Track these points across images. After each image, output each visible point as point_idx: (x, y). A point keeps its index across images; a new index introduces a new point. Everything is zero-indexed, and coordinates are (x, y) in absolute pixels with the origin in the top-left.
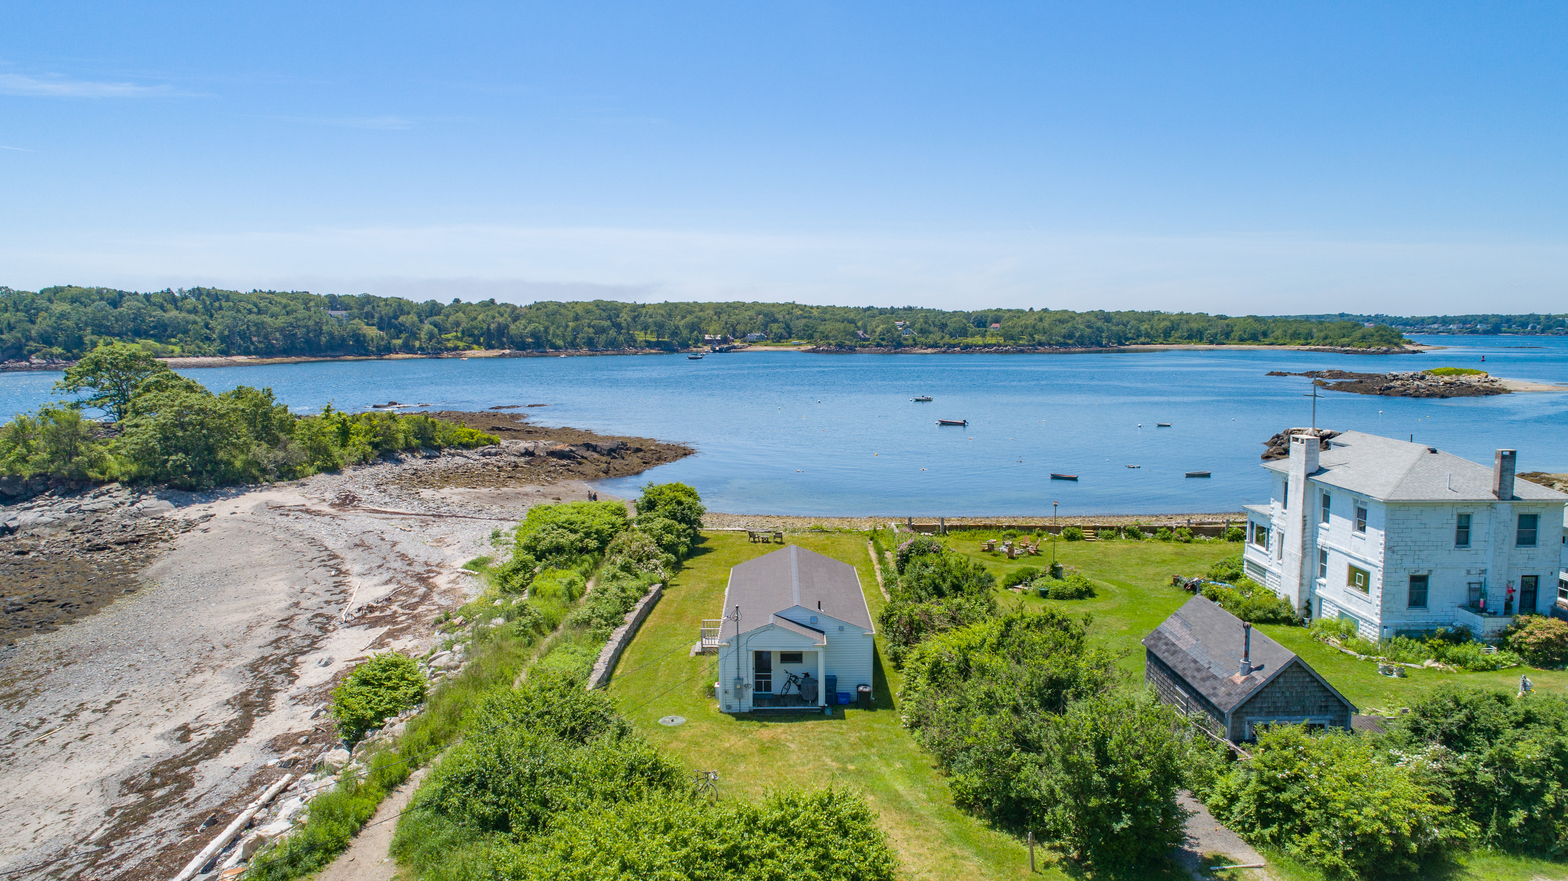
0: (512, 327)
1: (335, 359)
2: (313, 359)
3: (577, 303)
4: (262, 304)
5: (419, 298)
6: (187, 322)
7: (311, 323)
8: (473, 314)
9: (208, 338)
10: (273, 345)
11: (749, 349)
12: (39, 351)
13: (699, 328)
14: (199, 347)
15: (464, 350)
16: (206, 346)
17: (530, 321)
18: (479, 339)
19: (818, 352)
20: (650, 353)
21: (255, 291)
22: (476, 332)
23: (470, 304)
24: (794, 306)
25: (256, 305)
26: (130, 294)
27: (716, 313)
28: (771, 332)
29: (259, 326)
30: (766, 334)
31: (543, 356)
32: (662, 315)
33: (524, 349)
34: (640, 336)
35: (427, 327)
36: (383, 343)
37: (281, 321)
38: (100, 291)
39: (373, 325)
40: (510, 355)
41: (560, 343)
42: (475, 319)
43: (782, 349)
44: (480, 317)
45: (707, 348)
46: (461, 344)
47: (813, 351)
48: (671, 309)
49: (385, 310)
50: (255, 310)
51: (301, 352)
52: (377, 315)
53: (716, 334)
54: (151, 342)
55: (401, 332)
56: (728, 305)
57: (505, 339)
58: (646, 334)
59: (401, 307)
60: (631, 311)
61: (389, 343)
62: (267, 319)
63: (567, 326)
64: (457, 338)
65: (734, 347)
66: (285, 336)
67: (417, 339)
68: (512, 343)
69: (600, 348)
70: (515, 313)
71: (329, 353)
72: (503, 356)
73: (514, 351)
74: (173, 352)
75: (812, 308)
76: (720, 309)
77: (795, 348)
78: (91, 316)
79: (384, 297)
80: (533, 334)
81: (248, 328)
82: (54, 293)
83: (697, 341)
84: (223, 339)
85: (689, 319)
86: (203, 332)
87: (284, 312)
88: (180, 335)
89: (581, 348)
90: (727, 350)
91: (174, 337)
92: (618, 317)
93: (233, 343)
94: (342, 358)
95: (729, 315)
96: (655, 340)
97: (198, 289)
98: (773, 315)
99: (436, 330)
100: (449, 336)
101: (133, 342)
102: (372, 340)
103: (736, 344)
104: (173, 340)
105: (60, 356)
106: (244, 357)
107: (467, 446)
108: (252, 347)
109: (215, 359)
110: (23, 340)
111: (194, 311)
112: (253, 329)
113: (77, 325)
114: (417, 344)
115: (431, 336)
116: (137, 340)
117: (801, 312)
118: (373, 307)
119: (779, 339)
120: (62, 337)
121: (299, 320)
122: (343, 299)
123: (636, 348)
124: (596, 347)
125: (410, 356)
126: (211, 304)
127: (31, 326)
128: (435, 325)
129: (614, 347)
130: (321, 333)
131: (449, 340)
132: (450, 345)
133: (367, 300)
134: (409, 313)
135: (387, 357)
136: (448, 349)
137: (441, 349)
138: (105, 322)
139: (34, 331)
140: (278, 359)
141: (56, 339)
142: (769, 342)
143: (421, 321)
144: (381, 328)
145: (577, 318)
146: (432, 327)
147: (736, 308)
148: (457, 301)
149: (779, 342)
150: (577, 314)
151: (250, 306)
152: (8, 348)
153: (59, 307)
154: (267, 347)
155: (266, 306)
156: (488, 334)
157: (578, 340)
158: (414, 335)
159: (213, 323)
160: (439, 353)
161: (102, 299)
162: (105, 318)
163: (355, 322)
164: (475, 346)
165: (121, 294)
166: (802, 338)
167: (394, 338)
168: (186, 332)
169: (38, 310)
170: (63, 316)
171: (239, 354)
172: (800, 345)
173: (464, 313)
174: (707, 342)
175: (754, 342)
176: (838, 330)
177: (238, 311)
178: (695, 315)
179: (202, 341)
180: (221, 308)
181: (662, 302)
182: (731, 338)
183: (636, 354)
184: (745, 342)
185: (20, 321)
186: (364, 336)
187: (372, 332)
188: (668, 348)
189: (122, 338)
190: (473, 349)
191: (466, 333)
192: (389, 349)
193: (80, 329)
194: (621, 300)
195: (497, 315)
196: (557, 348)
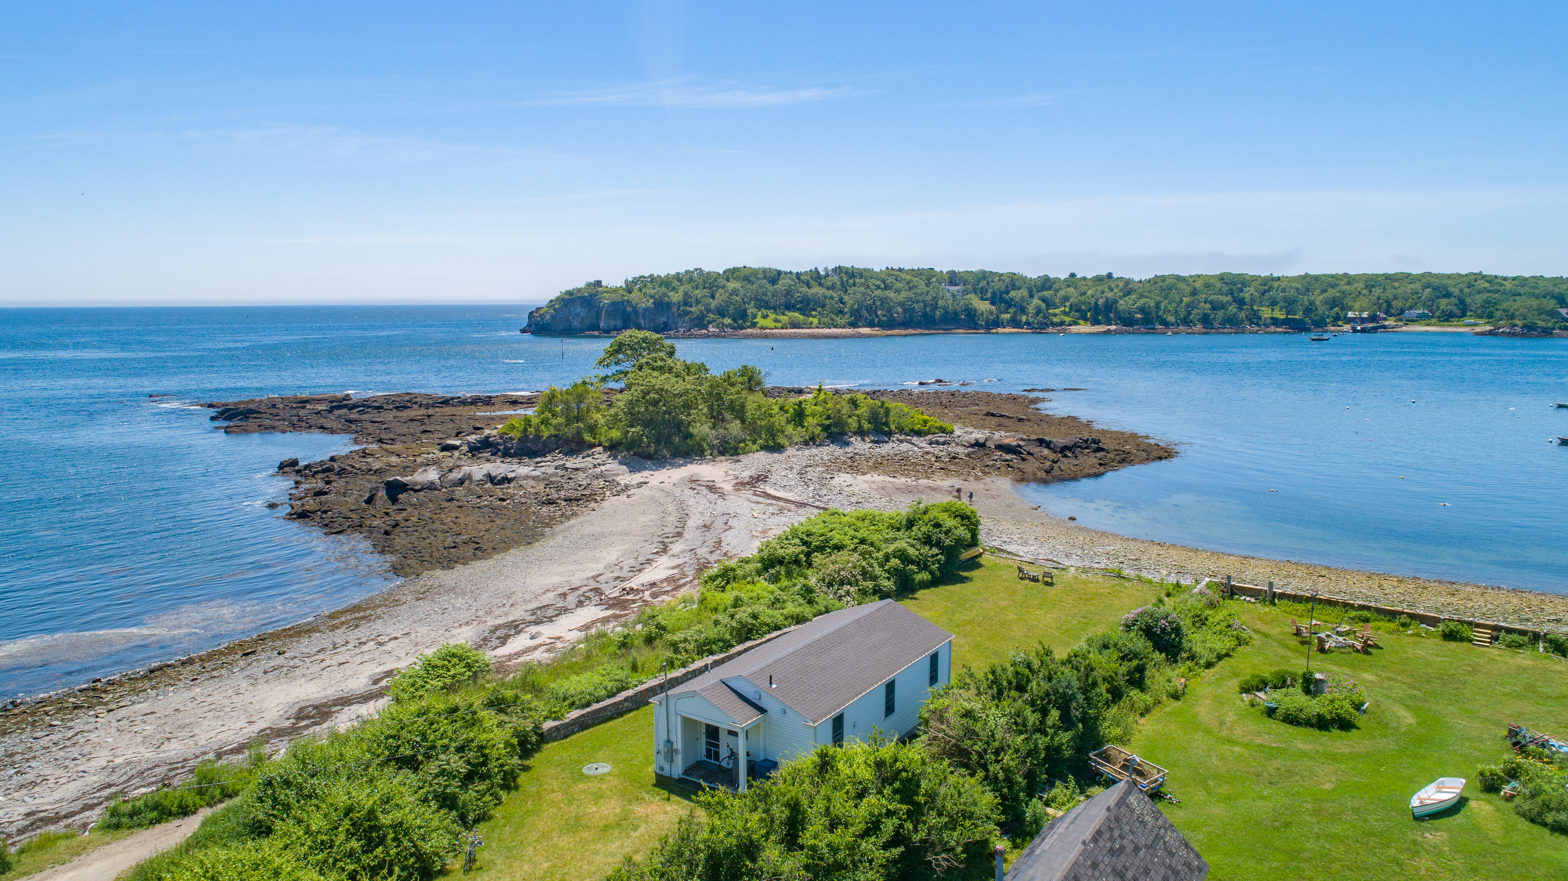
0: (1121, 302)
1: (947, 331)
2: (927, 332)
3: (1199, 276)
4: (890, 281)
5: (1032, 273)
6: (826, 297)
7: (928, 298)
8: (1084, 289)
9: (841, 312)
10: (894, 318)
11: (1404, 329)
12: (715, 321)
13: (1342, 304)
14: (832, 320)
15: (1070, 325)
16: (838, 319)
17: (1142, 296)
18: (1086, 314)
19: (1495, 335)
20: (1275, 332)
21: (887, 268)
22: (1083, 307)
23: (1085, 279)
24: (1480, 276)
25: (883, 281)
26: (786, 273)
27: (1366, 287)
28: (1438, 308)
29: (883, 300)
30: (1431, 311)
31: (1149, 333)
32: (1297, 289)
33: (1131, 325)
34: (1266, 313)
35: (1036, 301)
36: (991, 317)
37: (902, 296)
38: (765, 271)
39: (986, 299)
40: (1115, 331)
41: (1171, 319)
42: (1085, 293)
43: (1449, 329)
44: (1090, 292)
45: (1347, 327)
46: (1067, 319)
47: (1490, 333)
48: (1310, 282)
49: (997, 286)
50: (882, 286)
51: (918, 325)
52: (990, 290)
53: (1362, 311)
54: (796, 314)
55: (1010, 306)
56: (1388, 277)
57: (1112, 315)
58: (1273, 310)
59: (1013, 281)
60: (1261, 285)
61: (998, 317)
62: (891, 294)
63: (1181, 301)
64: (1064, 313)
65: (1384, 327)
66: (904, 310)
67: (1024, 314)
68: (1120, 318)
69: (1216, 325)
70: (1128, 288)
71: (942, 326)
72: (1108, 332)
73: (1120, 327)
74: (812, 323)
75: (1505, 279)
76: (1371, 282)
77: (1467, 329)
78: (754, 292)
79: (1001, 272)
80: (1142, 310)
81: (874, 303)
82: (732, 273)
83: (1337, 318)
84: (853, 312)
85: (1331, 293)
86: (837, 306)
87: (907, 287)
88: (819, 309)
89: (1195, 325)
90: (1374, 330)
91: (815, 310)
92: (1242, 291)
93: (861, 316)
94: (953, 331)
95: (1384, 289)
96: (1283, 317)
97: (839, 267)
98: (1445, 287)
99: (1044, 305)
100: (1057, 311)
101: (783, 314)
102: (982, 314)
103: (1386, 323)
104: (814, 313)
105: (729, 325)
106: (868, 329)
107: (919, 433)
108: (876, 320)
109: (844, 330)
110: (705, 312)
111: (832, 287)
112: (878, 303)
113: (743, 299)
114: (1024, 319)
115: (1038, 311)
116: (786, 313)
117: (1486, 285)
118: (988, 282)
119: (1447, 317)
120: (731, 310)
121: (918, 295)
122: (962, 275)
123: (1259, 325)
124: (1212, 324)
125: (1016, 330)
126: (847, 281)
127: (711, 300)
128: (1044, 300)
129: (1233, 324)
130: (936, 308)
131: (1055, 315)
132: (1056, 320)
133: (984, 275)
134: (1020, 288)
135: (994, 331)
136: (1053, 324)
137: (1046, 324)
138: (764, 297)
139: (714, 304)
140: (896, 332)
141: (727, 311)
142: (1433, 320)
143: (1031, 296)
144: (993, 303)
145: (1194, 293)
146: (1040, 302)
147: (1397, 280)
148: (1073, 275)
149: (1447, 320)
150: (1195, 289)
151: (878, 283)
152: (694, 319)
153: (732, 285)
154: (889, 320)
155: (892, 282)
156: (1096, 309)
157: (1191, 317)
158: (1023, 310)
159: (846, 298)
160: (1044, 328)
161: (765, 278)
162: (765, 294)
163: (968, 296)
164: (1081, 322)
165: (779, 273)
166: (1480, 317)
167: (1004, 313)
168: (823, 306)
169: (718, 287)
170: (734, 292)
171: (865, 326)
172: (1475, 325)
173: (1075, 288)
174: (1349, 321)
175: (1413, 321)
176: (1529, 309)
177: (868, 287)
178: (1338, 289)
179: (837, 315)
180: (854, 285)
181: (1303, 273)
182: (1382, 315)
183: (1256, 332)
184: (1400, 320)
185: (705, 296)
186: (976, 310)
187: (983, 306)
188: (1298, 327)
189: (775, 311)
190: (1079, 324)
191: (1074, 308)
192: (997, 323)
193: (745, 303)
194: (1252, 273)
195: (1107, 290)
196: (1165, 323)
